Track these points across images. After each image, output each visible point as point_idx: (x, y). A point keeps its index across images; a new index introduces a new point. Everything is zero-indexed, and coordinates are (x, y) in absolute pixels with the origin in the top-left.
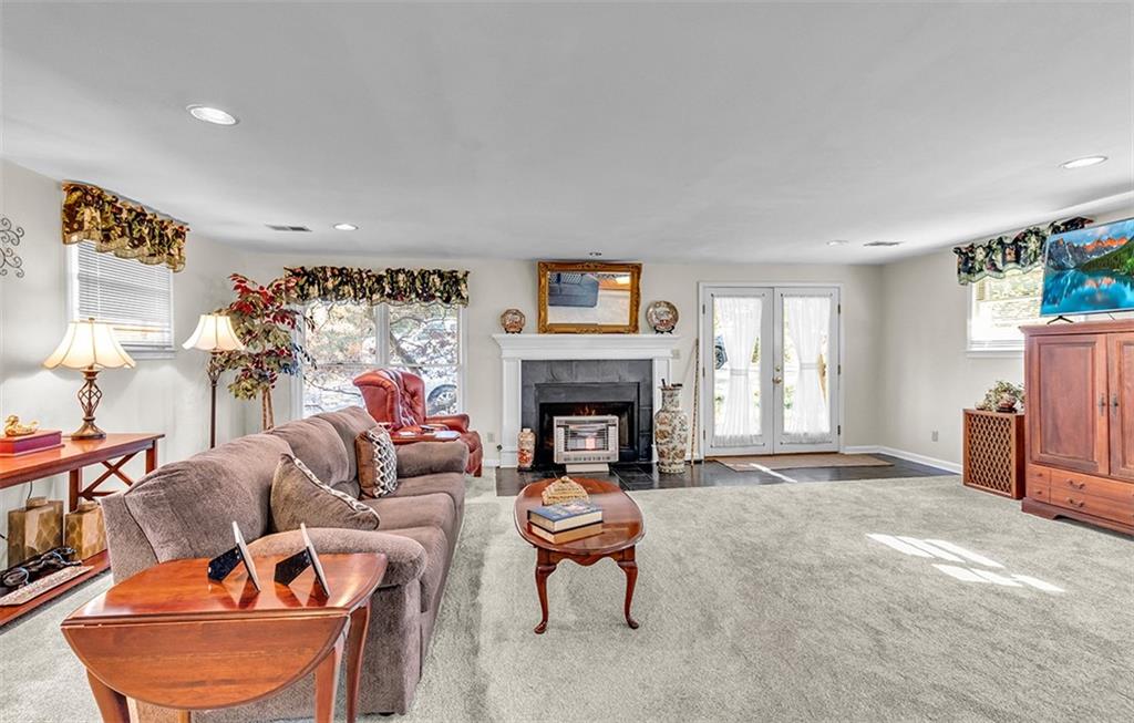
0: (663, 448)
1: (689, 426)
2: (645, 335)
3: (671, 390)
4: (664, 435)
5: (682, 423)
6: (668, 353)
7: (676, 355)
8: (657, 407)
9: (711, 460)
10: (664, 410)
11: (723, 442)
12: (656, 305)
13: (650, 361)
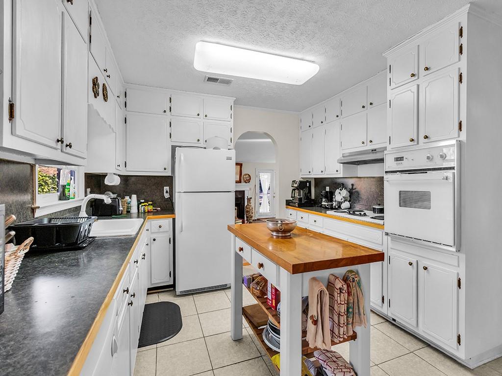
0: (247, 215)
1: (253, 209)
2: (243, 184)
3: (249, 200)
4: (248, 212)
5: (252, 208)
6: (248, 189)
7: (250, 189)
8: (246, 204)
9: (258, 220)
10: (248, 205)
11: (261, 214)
12: (246, 175)
13: (244, 191)
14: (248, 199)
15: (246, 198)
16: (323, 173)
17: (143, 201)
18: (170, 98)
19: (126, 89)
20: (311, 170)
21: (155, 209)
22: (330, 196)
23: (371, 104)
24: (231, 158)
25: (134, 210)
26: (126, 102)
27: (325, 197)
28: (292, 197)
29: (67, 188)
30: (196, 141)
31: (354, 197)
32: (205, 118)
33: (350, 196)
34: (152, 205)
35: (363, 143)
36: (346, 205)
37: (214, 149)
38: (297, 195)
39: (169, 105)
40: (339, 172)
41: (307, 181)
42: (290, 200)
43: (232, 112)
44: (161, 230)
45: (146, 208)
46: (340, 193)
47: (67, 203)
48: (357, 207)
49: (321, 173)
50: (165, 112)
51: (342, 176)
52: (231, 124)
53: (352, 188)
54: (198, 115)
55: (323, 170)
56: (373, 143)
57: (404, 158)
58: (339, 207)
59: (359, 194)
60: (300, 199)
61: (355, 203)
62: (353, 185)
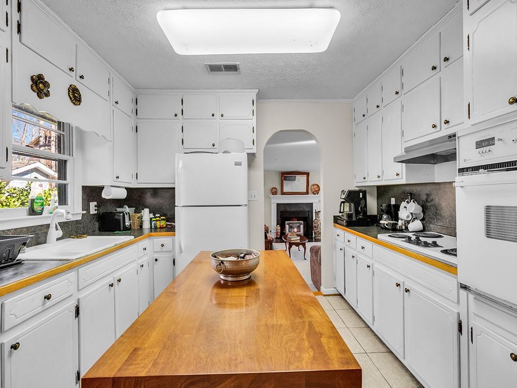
4: (316, 227)
6: (317, 201)
8: (314, 219)
12: (313, 185)
13: (312, 203)
14: (316, 212)
15: (314, 211)
16: (380, 179)
17: (159, 215)
18: (182, 100)
19: (137, 96)
20: (366, 176)
21: (170, 225)
22: (393, 212)
23: (446, 59)
24: (241, 163)
25: (146, 225)
26: (137, 110)
27: (387, 213)
28: (340, 212)
29: (36, 202)
30: (212, 147)
31: (430, 213)
32: (221, 118)
33: (423, 211)
34: (164, 219)
35: (434, 126)
36: (417, 225)
37: (223, 153)
38: (347, 209)
39: (180, 107)
40: (400, 176)
41: (360, 191)
42: (338, 216)
43: (255, 108)
44: (164, 249)
45: (158, 222)
46: (405, 207)
47: (37, 218)
48: (434, 229)
49: (378, 179)
50: (176, 115)
51: (405, 183)
52: (253, 122)
53: (427, 199)
54: (213, 115)
55: (380, 174)
56: (451, 124)
57: (496, 139)
58: (407, 228)
59: (437, 209)
60: (350, 216)
61: (431, 223)
62: (428, 195)
